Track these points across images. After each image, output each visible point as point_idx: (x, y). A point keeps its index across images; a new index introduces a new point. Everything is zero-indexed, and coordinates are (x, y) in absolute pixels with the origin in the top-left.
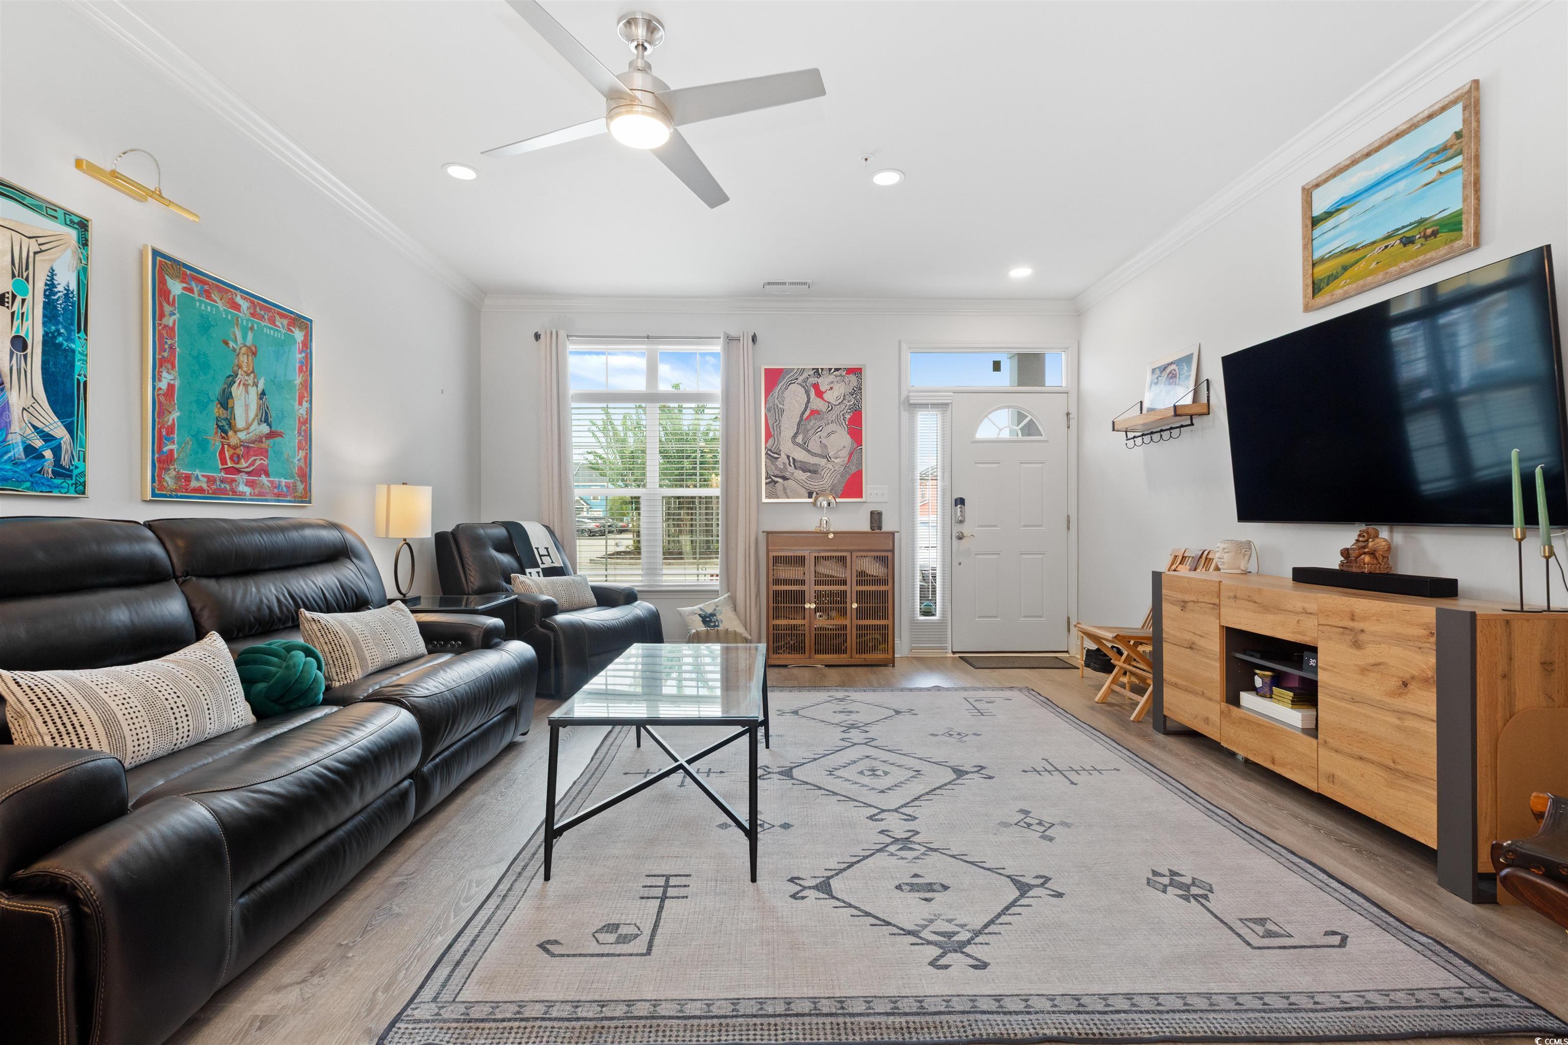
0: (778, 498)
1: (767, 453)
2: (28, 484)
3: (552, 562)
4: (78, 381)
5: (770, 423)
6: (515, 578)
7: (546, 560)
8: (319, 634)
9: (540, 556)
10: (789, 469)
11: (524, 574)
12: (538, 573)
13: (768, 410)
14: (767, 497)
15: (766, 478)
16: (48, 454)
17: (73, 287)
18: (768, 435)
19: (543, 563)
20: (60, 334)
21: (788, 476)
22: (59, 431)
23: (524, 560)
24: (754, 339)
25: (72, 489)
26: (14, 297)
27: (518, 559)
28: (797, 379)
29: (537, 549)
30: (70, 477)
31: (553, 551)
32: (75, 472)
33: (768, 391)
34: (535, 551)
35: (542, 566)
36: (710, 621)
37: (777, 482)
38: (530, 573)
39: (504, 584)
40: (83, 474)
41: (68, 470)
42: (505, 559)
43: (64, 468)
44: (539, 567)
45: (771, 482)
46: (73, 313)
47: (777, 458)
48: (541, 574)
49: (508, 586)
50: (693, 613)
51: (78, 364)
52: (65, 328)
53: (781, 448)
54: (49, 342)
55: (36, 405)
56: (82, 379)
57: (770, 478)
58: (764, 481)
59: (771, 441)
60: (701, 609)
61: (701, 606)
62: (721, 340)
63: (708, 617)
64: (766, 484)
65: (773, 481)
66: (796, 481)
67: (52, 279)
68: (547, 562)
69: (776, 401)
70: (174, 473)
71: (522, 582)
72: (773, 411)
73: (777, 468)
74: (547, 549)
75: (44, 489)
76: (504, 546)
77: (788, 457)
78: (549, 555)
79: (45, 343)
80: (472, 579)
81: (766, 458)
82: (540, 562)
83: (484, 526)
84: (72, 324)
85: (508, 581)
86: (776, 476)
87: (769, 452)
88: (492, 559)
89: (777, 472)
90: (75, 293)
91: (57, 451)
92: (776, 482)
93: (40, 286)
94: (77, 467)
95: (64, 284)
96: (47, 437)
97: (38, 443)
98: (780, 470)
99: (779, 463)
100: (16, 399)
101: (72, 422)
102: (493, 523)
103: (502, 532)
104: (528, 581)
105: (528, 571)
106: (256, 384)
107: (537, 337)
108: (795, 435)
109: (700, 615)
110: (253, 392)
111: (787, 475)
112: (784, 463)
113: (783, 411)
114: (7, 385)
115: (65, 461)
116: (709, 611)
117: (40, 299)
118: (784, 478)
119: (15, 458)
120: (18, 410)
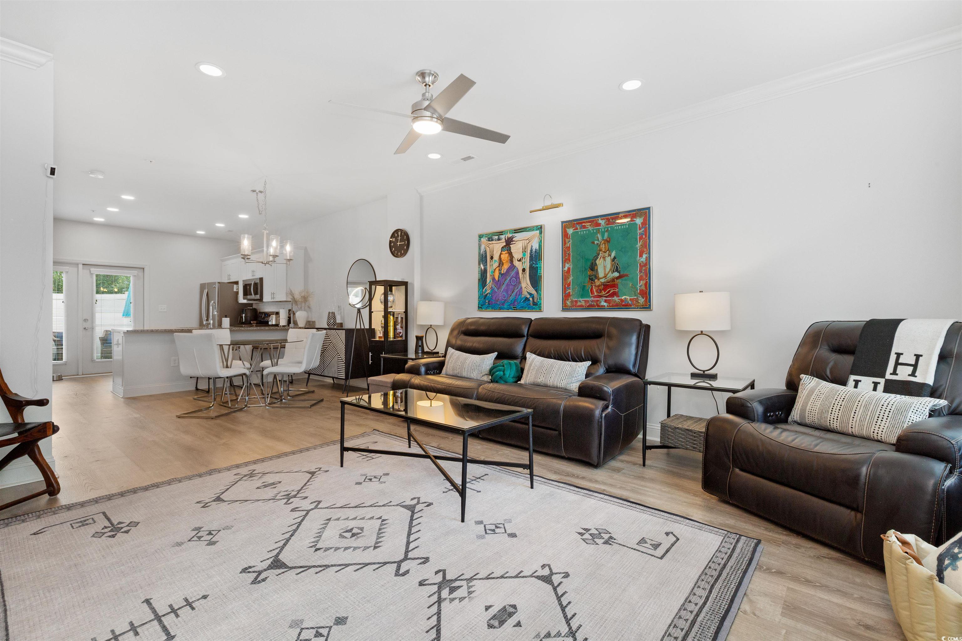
2: (527, 308)
4: (539, 276)
16: (531, 299)
17: (538, 248)
20: (533, 264)
22: (534, 292)
25: (538, 309)
26: (523, 258)
30: (537, 305)
32: (538, 303)
40: (541, 304)
41: (536, 303)
43: (535, 303)
46: (537, 256)
51: (539, 271)
52: (535, 261)
54: (531, 267)
55: (528, 286)
56: (540, 275)
67: (532, 248)
70: (570, 300)
75: (531, 309)
79: (530, 268)
84: (537, 259)
90: (538, 250)
91: (533, 298)
93: (529, 252)
94: (539, 302)
95: (535, 248)
96: (530, 294)
97: (528, 296)
100: (523, 285)
101: (537, 289)
106: (610, 255)
110: (608, 260)
114: (521, 282)
115: (535, 301)
117: (529, 255)
119: (524, 301)
120: (523, 288)
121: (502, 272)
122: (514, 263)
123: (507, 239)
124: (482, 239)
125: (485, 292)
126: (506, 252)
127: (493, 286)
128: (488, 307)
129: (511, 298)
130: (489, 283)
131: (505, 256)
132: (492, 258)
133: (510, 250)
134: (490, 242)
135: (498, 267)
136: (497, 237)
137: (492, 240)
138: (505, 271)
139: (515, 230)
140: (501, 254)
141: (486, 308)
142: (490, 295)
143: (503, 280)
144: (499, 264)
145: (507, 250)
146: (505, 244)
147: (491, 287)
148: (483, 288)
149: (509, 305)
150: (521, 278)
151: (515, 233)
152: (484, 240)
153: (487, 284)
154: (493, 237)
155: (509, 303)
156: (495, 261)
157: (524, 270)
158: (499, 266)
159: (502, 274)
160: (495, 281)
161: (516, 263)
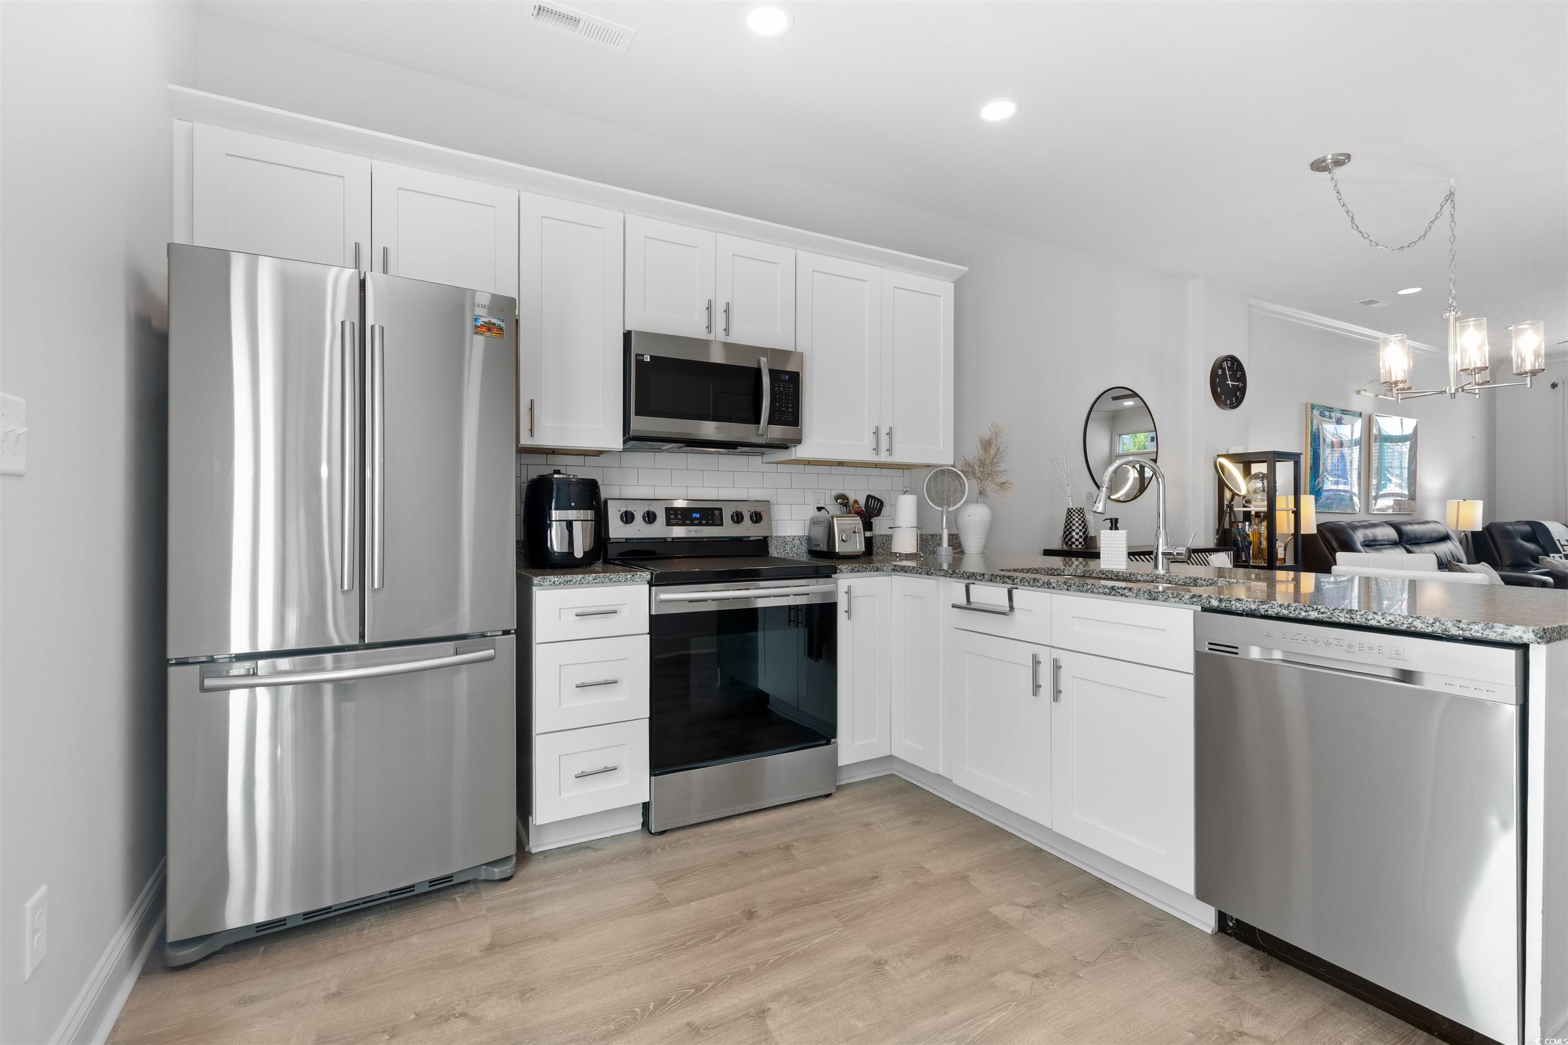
6: (1543, 559)
9: (1562, 546)
11: (1549, 556)
12: (1561, 557)
19: (1564, 551)
23: (1548, 548)
27: (1543, 547)
29: (1559, 540)
34: (1557, 542)
35: (1564, 553)
38: (1554, 557)
39: (1532, 563)
42: (1531, 546)
44: (1561, 553)
48: (1563, 557)
49: (1536, 565)
71: (1549, 562)
76: (1528, 538)
80: (1505, 558)
82: (1561, 550)
83: (1510, 524)
85: (1536, 560)
88: (1522, 546)
102: (1517, 522)
103: (1527, 528)
104: (1554, 562)
105: (1551, 555)
107: (1557, 387)
119: (1349, 500)
123: (1337, 419)
124: (1314, 411)
125: (1317, 486)
130: (1322, 474)
132: (1324, 440)
134: (1323, 419)
136: (1327, 413)
137: (1324, 416)
139: (1342, 411)
146: (1335, 425)
148: (1315, 481)
149: (1336, 505)
151: (1342, 413)
152: (1316, 413)
153: (1320, 474)
154: (1325, 412)
156: (1328, 445)
159: (1333, 465)
161: (1345, 453)
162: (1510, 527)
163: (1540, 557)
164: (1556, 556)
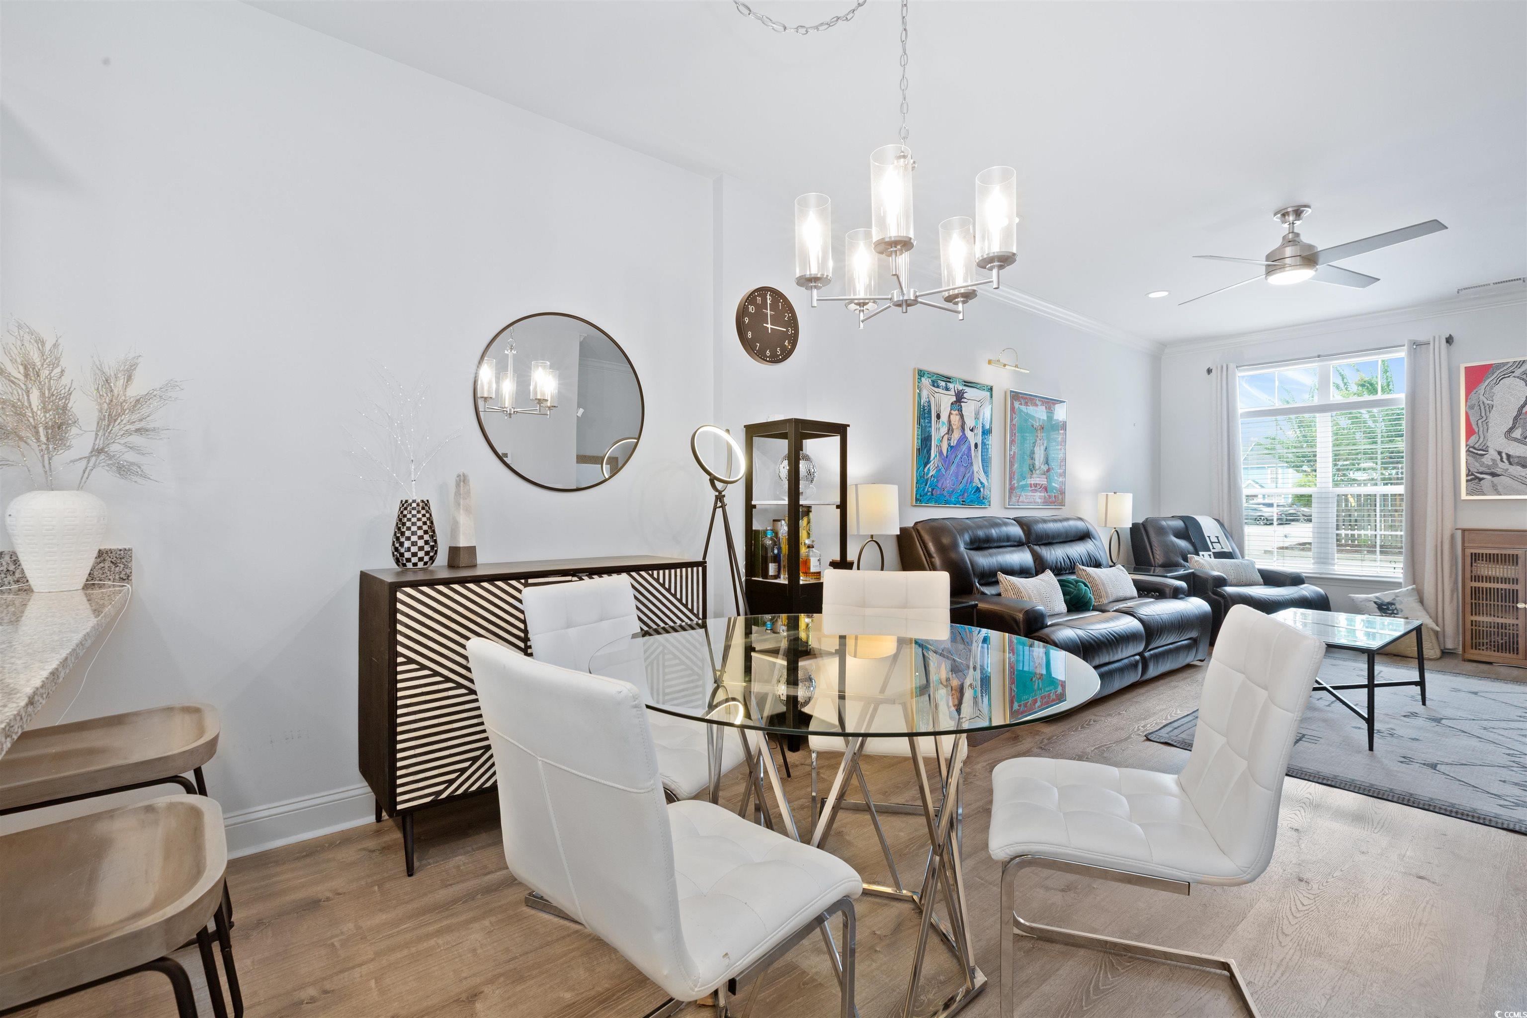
0: (1484, 494)
1: (1468, 451)
3: (1222, 548)
5: (1473, 420)
6: (1191, 558)
7: (1217, 546)
8: (1086, 577)
9: (1212, 543)
10: (1501, 465)
11: (1198, 555)
12: (1210, 555)
13: (1470, 407)
14: (1467, 494)
15: (1467, 475)
16: (982, 490)
18: (1470, 432)
19: (1214, 548)
20: (985, 439)
21: (1499, 473)
22: (984, 480)
23: (1198, 546)
24: (1449, 340)
25: (987, 504)
26: (975, 427)
27: (1193, 544)
28: (1513, 372)
29: (1209, 537)
31: (1223, 538)
33: (1469, 391)
34: (1207, 538)
35: (1213, 550)
36: (1388, 609)
37: (1483, 479)
38: (1203, 555)
39: (1182, 562)
40: (989, 498)
41: (986, 496)
42: (1183, 543)
44: (1210, 551)
45: (1474, 478)
46: (988, 428)
47: (1483, 455)
48: (1212, 556)
49: (1186, 564)
50: (1369, 600)
51: (989, 450)
52: (986, 436)
53: (1489, 444)
54: (982, 443)
55: (979, 471)
56: (990, 456)
57: (1472, 474)
58: (1463, 478)
59: (1474, 439)
60: (1377, 598)
61: (1377, 594)
62: (1405, 348)
63: (1385, 605)
64: (1467, 481)
65: (1477, 478)
66: (1513, 477)
67: (984, 416)
68: (1218, 548)
69: (1482, 397)
70: (1015, 494)
71: (1197, 561)
72: (1476, 408)
73: (1482, 464)
74: (1217, 537)
76: (1182, 534)
77: (1500, 453)
78: (1219, 542)
80: (1158, 557)
81: (1467, 455)
82: (1211, 547)
83: (1165, 519)
84: (988, 433)
85: (1186, 559)
86: (1481, 473)
87: (1471, 449)
88: (1173, 544)
89: (1482, 469)
91: (984, 488)
92: (1481, 479)
93: (981, 420)
96: (982, 483)
97: (980, 486)
98: (1488, 467)
99: (1487, 460)
101: (988, 475)
102: (1173, 517)
103: (1180, 524)
104: (1201, 561)
105: (1201, 553)
106: (1043, 444)
107: (1209, 371)
108: (1511, 430)
109: (1375, 603)
110: (1043, 448)
111: (1498, 471)
112: (1493, 460)
113: (1491, 407)
114: (973, 464)
115: (986, 492)
116: (1387, 600)
117: (981, 425)
118: (1494, 475)
119: (974, 492)
120: (975, 473)
121: (952, 445)
122: (966, 432)
123: (956, 391)
124: (923, 379)
126: (957, 412)
127: (940, 465)
128: (929, 499)
129: (961, 486)
130: (934, 458)
131: (955, 419)
132: (938, 417)
133: (961, 411)
134: (936, 390)
135: (946, 434)
136: (943, 384)
137: (938, 387)
138: (955, 442)
139: (965, 382)
140: (950, 414)
141: (928, 501)
142: (935, 480)
143: (953, 456)
144: (949, 430)
145: (958, 410)
146: (954, 399)
147: (936, 465)
149: (958, 498)
150: (973, 457)
151: (965, 385)
152: (926, 381)
154: (940, 381)
155: (958, 494)
156: (943, 423)
157: (976, 446)
158: (948, 433)
159: (952, 447)
160: (943, 457)
161: (969, 434)
162: (1164, 523)
163: (1189, 555)
164: (1206, 553)
